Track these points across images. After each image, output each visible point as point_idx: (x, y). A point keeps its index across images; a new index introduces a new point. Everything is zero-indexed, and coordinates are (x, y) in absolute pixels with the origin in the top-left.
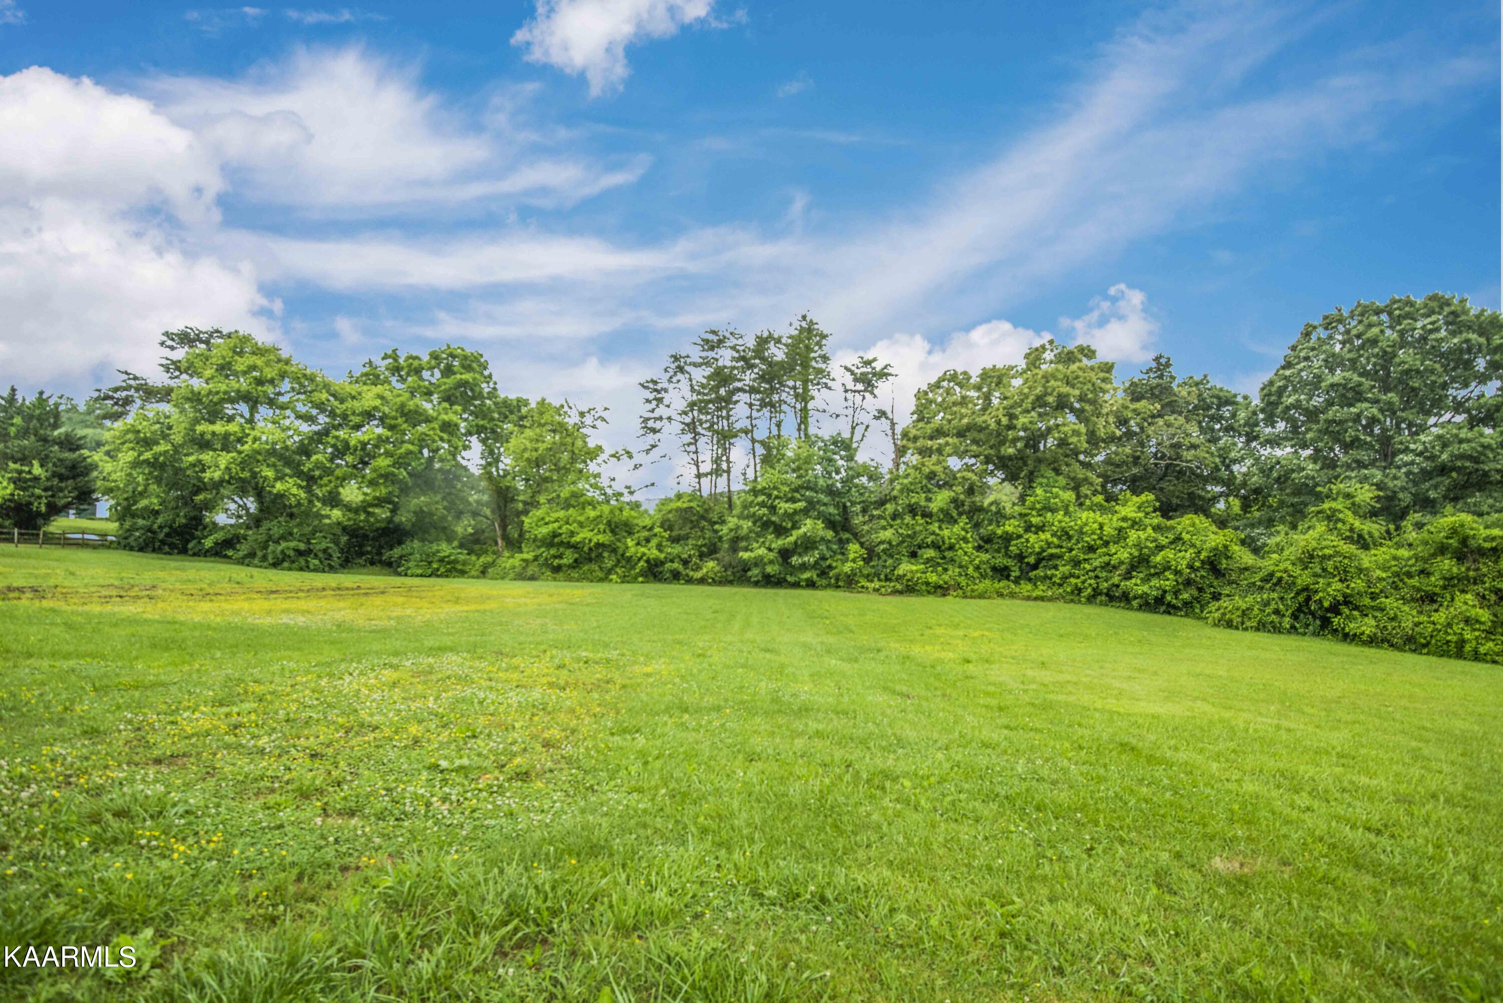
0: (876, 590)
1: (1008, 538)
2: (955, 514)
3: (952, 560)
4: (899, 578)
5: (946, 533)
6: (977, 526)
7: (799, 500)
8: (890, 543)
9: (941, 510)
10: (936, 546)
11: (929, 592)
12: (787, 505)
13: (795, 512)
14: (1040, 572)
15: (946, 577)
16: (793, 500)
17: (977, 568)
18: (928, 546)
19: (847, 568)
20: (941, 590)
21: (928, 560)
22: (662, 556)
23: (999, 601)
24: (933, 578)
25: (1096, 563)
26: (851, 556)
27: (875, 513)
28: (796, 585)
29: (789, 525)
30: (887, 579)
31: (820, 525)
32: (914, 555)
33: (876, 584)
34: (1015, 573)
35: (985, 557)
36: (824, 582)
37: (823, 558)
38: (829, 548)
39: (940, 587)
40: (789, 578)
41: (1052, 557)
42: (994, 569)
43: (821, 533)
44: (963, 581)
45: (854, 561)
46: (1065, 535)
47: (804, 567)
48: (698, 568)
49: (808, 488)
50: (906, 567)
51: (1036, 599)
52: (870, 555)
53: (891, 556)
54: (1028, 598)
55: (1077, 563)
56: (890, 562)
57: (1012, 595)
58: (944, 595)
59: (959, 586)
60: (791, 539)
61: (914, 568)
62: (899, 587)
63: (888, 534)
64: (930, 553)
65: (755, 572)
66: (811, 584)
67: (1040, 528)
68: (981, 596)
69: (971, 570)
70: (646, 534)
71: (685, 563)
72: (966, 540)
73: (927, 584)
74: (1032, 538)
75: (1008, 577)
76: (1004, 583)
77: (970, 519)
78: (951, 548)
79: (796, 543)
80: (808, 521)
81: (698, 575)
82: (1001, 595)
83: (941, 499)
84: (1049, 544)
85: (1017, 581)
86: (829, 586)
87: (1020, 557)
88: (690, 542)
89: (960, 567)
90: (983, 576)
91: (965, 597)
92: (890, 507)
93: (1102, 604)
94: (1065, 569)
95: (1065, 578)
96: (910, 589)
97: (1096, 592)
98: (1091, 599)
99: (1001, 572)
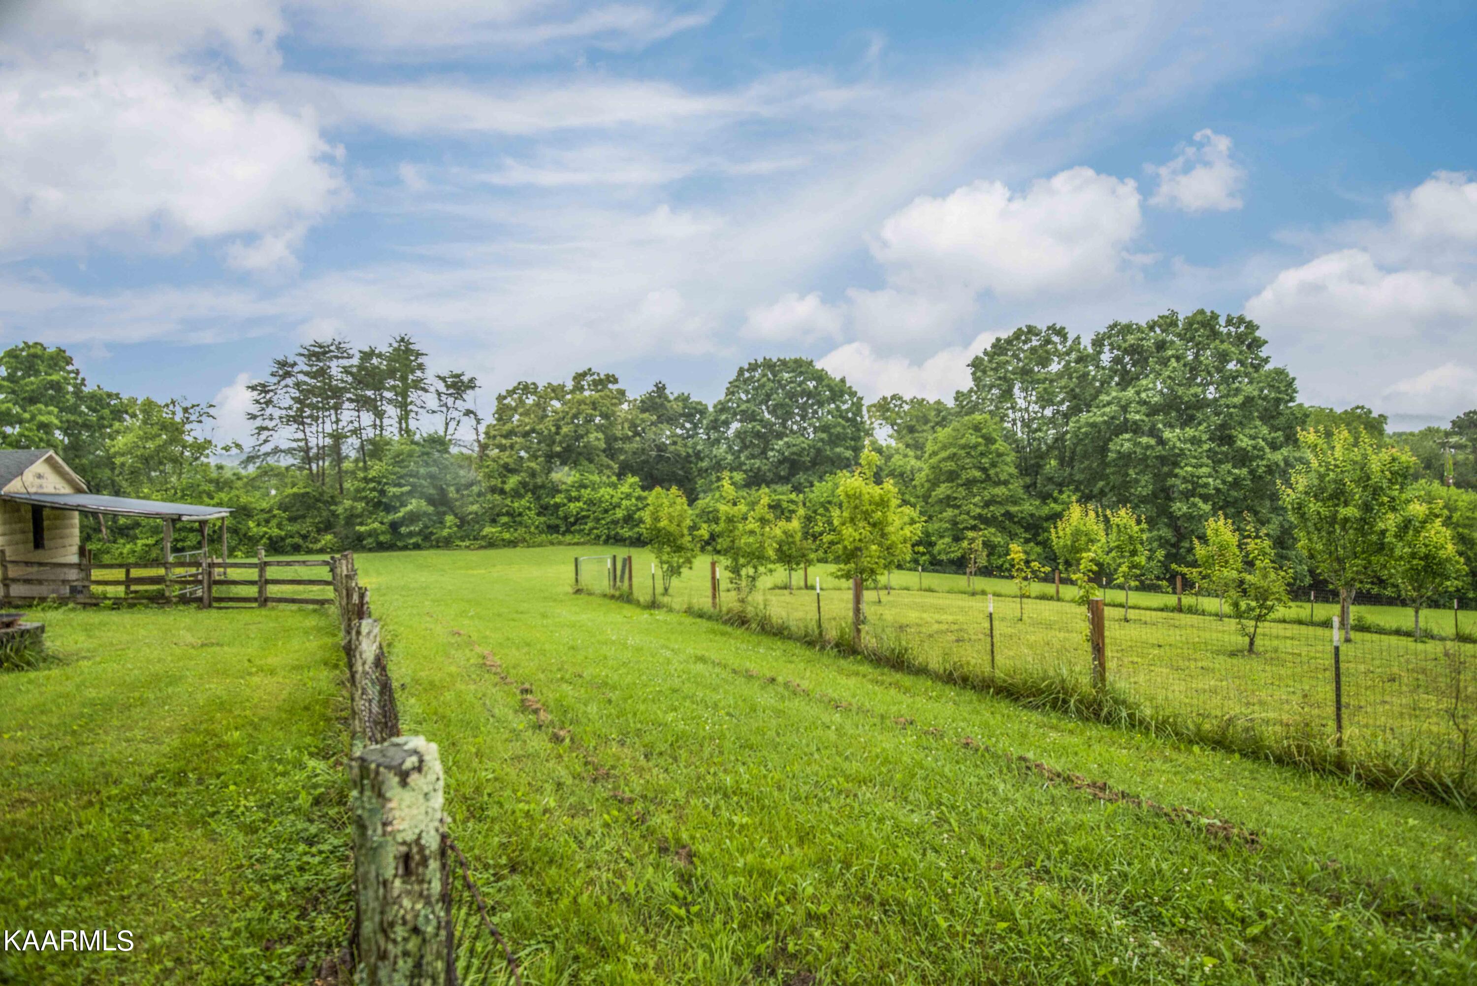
0: (467, 547)
1: (557, 506)
2: (522, 491)
3: (520, 523)
4: (484, 537)
5: (516, 505)
6: (538, 498)
7: (404, 485)
8: (476, 513)
9: (512, 489)
10: (508, 514)
11: (505, 546)
12: (395, 489)
13: (402, 494)
14: (577, 527)
15: (516, 535)
16: (400, 485)
17: (537, 527)
18: (504, 515)
19: (445, 532)
20: (512, 544)
21: (504, 524)
22: (283, 533)
23: (551, 548)
24: (507, 536)
25: (608, 520)
26: (448, 524)
27: (465, 492)
28: (405, 548)
29: (398, 504)
30: (475, 539)
31: (423, 503)
32: (494, 521)
33: (467, 543)
34: (563, 529)
35: (542, 519)
36: (428, 544)
37: (426, 527)
38: (430, 520)
39: (512, 542)
40: (399, 544)
41: (584, 517)
42: (549, 527)
43: (424, 508)
44: (527, 537)
45: (450, 528)
46: (591, 502)
47: (411, 534)
48: (317, 541)
49: (411, 476)
50: (488, 530)
51: (575, 544)
52: (463, 522)
53: (478, 523)
54: (569, 544)
55: (598, 520)
56: (477, 527)
57: (560, 543)
58: (515, 547)
59: (524, 540)
60: (400, 514)
61: (494, 530)
62: (483, 543)
63: (475, 508)
64: (505, 519)
65: (368, 541)
66: (417, 547)
67: (578, 499)
68: (540, 545)
69: (532, 529)
70: (266, 516)
71: (305, 537)
72: (529, 509)
73: (503, 540)
74: (572, 505)
75: (558, 532)
76: (555, 536)
77: (534, 493)
78: (520, 514)
79: (404, 517)
80: (413, 501)
81: (319, 546)
82: (552, 544)
83: (513, 481)
84: (582, 509)
85: (563, 534)
86: (432, 547)
87: (566, 518)
88: (308, 520)
89: (526, 527)
90: (541, 532)
91: (529, 547)
92: (475, 489)
93: (613, 544)
94: (590, 525)
95: (591, 529)
96: (492, 544)
97: (608, 537)
98: (606, 542)
99: (553, 529)
